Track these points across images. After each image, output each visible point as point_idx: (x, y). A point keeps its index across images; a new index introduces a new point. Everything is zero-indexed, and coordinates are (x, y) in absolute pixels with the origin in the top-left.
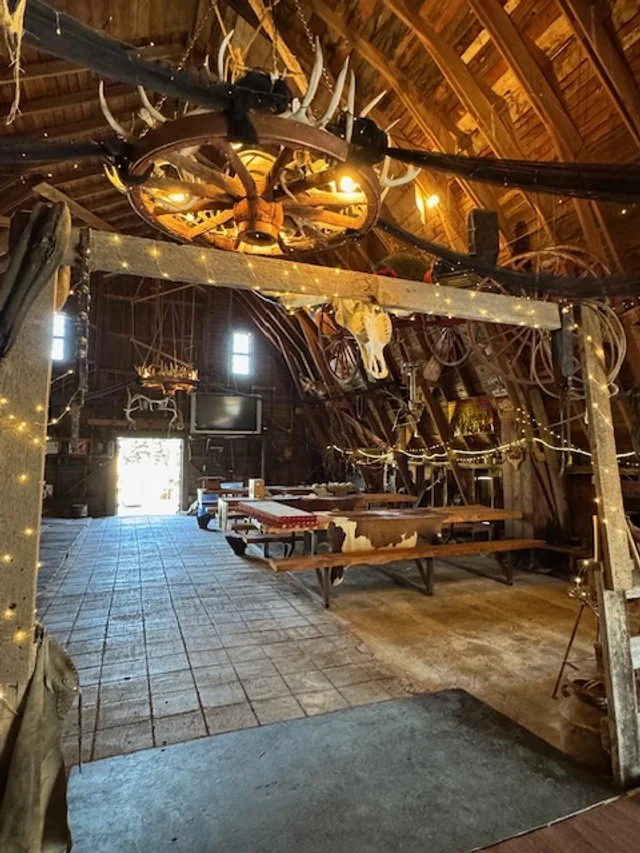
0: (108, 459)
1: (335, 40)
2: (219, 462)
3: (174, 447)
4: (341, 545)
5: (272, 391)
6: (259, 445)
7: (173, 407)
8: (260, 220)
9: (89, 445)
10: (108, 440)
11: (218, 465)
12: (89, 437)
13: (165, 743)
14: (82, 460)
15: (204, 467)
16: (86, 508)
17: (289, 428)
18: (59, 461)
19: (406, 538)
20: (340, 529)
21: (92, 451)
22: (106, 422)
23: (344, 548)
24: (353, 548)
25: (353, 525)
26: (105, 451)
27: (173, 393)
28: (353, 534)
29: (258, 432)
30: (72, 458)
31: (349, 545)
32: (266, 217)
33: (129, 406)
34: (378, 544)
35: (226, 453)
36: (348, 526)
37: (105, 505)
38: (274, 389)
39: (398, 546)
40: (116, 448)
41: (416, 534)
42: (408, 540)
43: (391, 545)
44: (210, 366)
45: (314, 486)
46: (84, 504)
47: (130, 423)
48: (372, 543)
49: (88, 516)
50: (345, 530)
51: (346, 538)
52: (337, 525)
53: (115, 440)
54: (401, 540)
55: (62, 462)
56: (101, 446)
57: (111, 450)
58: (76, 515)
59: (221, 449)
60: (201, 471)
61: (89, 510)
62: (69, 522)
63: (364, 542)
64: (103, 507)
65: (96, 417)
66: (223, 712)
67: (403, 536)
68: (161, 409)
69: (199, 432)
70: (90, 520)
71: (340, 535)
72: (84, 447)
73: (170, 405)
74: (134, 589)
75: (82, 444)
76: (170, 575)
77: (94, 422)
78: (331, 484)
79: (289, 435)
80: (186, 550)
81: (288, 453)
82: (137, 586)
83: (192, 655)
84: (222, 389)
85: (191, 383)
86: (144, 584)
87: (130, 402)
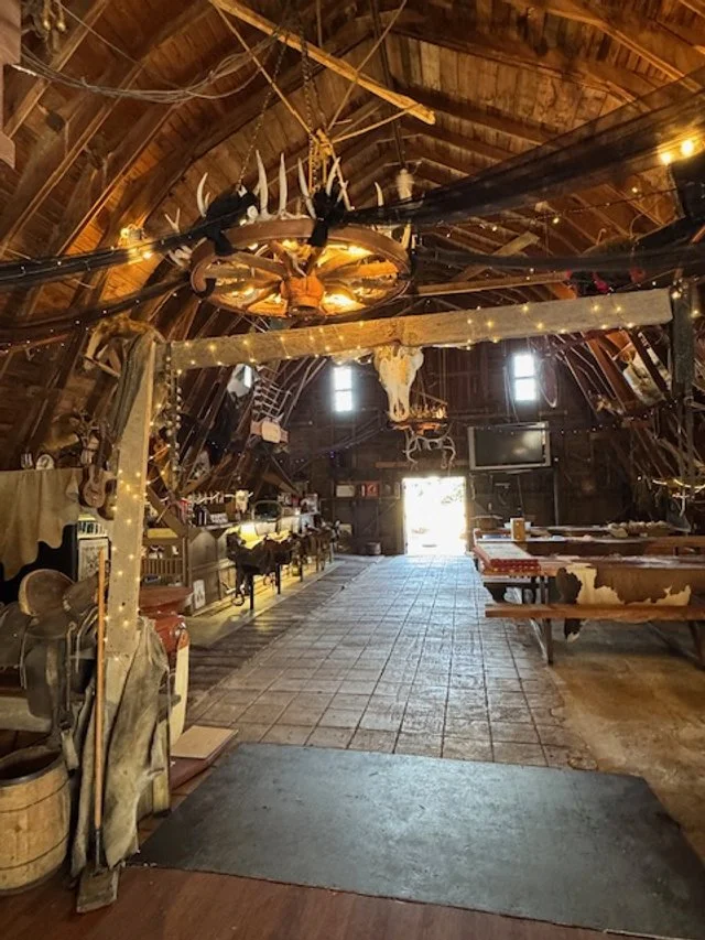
0: (394, 500)
1: (523, 12)
2: (505, 500)
3: (456, 484)
4: (577, 596)
5: (563, 416)
6: (550, 480)
7: (450, 445)
8: (296, 296)
9: (378, 487)
10: (394, 481)
11: (504, 503)
12: (378, 479)
13: (312, 745)
14: (373, 501)
15: (490, 506)
16: (378, 547)
17: (589, 456)
18: (354, 503)
19: (671, 593)
20: (573, 577)
21: (381, 493)
22: (392, 465)
23: (580, 599)
24: (592, 600)
25: (593, 573)
26: (392, 492)
27: (422, 432)
28: (591, 583)
29: (548, 463)
30: (364, 500)
31: (586, 596)
32: (300, 293)
33: (408, 447)
34: (629, 598)
35: (513, 489)
36: (584, 572)
37: (395, 544)
38: (566, 412)
39: (660, 602)
40: (402, 488)
41: (688, 588)
42: (675, 596)
43: (649, 600)
44: (490, 396)
45: (610, 527)
46: (378, 542)
47: (411, 463)
48: (620, 596)
49: (382, 554)
50: (580, 578)
51: (583, 587)
52: (569, 572)
53: (400, 481)
54: (664, 596)
55: (358, 503)
56: (388, 487)
57: (397, 491)
58: (371, 554)
59: (507, 486)
60: (487, 509)
61: (382, 548)
62: (362, 559)
63: (607, 593)
64: (394, 547)
65: (383, 461)
66: (372, 735)
67: (667, 591)
68: (440, 447)
69: (479, 468)
70: (382, 557)
71: (574, 584)
72: (375, 489)
73: (446, 443)
74: (375, 622)
75: (372, 486)
76: (413, 613)
77: (381, 465)
78: (633, 524)
79: (588, 465)
80: (446, 591)
81: (588, 487)
82: (379, 619)
83: (381, 685)
84: (503, 419)
85: (436, 420)
86: (387, 619)
87: (409, 442)
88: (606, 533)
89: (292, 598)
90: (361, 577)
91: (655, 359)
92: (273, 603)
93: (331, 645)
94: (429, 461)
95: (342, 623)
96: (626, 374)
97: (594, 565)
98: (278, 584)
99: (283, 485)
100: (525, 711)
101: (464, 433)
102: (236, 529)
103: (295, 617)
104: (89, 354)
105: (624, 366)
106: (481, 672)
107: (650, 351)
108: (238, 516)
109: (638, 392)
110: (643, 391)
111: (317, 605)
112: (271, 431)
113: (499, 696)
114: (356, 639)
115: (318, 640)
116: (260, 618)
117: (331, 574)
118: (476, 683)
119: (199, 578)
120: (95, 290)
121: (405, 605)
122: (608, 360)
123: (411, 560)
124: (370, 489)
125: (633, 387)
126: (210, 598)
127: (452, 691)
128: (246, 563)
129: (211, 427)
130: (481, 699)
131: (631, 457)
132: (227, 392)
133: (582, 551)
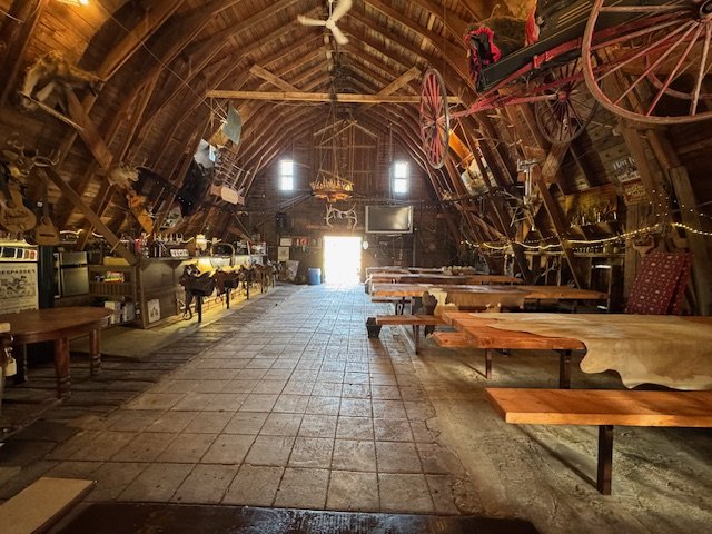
0: (317, 250)
2: (385, 252)
4: (434, 309)
5: (421, 203)
6: (412, 241)
9: (308, 240)
10: (318, 238)
11: (384, 254)
12: (308, 236)
17: (434, 229)
20: (433, 297)
21: (309, 244)
22: (317, 227)
23: (436, 311)
25: (445, 294)
26: (316, 245)
27: (335, 200)
28: (443, 301)
29: (411, 231)
35: (390, 246)
36: (440, 295)
40: (323, 242)
44: (380, 188)
45: (443, 269)
50: (437, 298)
52: (431, 294)
53: (322, 238)
54: (486, 308)
56: (314, 241)
59: (386, 244)
65: (311, 224)
69: (371, 232)
71: (433, 301)
72: (305, 242)
74: (291, 332)
75: (304, 239)
76: (322, 325)
77: (310, 227)
78: (455, 268)
79: (432, 234)
80: (346, 308)
81: (432, 247)
82: (296, 330)
83: (282, 398)
84: (386, 203)
85: (346, 192)
86: (302, 330)
87: (329, 212)
88: (440, 272)
89: (237, 312)
90: (291, 297)
91: (485, 165)
92: (220, 316)
93: (252, 354)
94: (340, 226)
95: (268, 333)
96: (464, 177)
97: (444, 290)
98: (228, 302)
99: (243, 236)
100: (405, 425)
101: (364, 210)
102: (193, 262)
103: (232, 329)
104: (27, 92)
105: (462, 171)
106: (367, 379)
107: (483, 159)
108: (197, 253)
109: (469, 189)
110: (473, 188)
111: (252, 319)
112: (230, 195)
113: (382, 406)
114: (274, 348)
115: (242, 350)
116: (205, 330)
117: (272, 295)
118: (363, 391)
119: (154, 298)
120: (24, 26)
121: (317, 319)
122: (453, 167)
123: (327, 287)
124: (302, 242)
125: (467, 185)
126: (165, 314)
127: (344, 402)
128: (194, 287)
129: (180, 186)
130: (368, 410)
131: (461, 229)
132: (194, 162)
133: (434, 282)
